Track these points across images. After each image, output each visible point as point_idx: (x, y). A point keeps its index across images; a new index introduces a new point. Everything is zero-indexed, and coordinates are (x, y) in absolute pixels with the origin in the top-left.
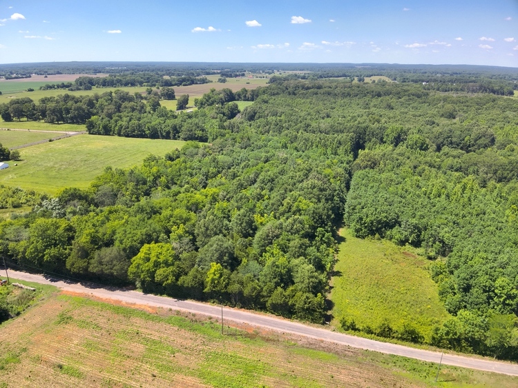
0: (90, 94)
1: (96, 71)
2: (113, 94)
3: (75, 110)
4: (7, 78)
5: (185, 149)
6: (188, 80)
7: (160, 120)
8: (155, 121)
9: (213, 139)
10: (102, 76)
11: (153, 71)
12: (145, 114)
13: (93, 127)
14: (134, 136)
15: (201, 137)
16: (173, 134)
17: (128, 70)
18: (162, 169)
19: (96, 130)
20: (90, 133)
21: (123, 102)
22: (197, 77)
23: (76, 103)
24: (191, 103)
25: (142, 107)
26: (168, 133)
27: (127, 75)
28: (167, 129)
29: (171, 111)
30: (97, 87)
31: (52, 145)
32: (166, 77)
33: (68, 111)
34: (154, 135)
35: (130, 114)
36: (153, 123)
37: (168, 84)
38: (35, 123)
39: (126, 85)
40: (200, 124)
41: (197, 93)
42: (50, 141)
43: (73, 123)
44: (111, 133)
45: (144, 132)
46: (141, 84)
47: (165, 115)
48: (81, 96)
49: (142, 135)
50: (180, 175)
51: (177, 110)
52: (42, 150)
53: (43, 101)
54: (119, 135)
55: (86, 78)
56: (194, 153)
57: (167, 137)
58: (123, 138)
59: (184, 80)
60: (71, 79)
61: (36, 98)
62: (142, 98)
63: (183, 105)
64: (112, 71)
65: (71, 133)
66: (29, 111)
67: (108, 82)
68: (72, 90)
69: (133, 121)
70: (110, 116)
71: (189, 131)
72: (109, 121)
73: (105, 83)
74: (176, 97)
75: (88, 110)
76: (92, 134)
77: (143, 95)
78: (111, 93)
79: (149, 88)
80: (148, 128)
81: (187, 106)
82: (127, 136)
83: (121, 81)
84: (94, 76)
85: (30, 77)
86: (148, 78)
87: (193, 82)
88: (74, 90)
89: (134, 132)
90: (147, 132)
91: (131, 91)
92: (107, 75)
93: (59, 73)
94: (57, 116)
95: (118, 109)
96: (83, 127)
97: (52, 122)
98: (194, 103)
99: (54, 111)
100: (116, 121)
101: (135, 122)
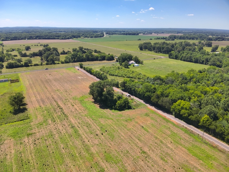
0: (173, 42)
1: (178, 33)
2: (183, 43)
3: (166, 48)
4: (143, 34)
5: (208, 69)
6: (221, 38)
7: (201, 55)
8: (198, 55)
9: (225, 67)
10: (180, 35)
11: (204, 33)
12: (195, 52)
13: (171, 55)
14: (187, 61)
15: (219, 65)
16: (206, 62)
17: (192, 32)
18: (195, 75)
19: (172, 57)
20: (169, 58)
21: (186, 46)
22: (226, 37)
23: (167, 45)
24: (219, 49)
25: (194, 49)
26: (203, 61)
27: (191, 35)
28: (203, 60)
29: (208, 52)
30: (177, 39)
31: (154, 61)
32: (210, 36)
33: (163, 48)
34: (196, 62)
35: (188, 52)
36: (197, 56)
37: (210, 39)
38: (150, 52)
39: (190, 39)
41: (224, 45)
42: (154, 59)
43: (164, 53)
44: (178, 59)
45: (192, 60)
46: (197, 39)
47: (204, 53)
48: (169, 43)
49: (191, 61)
50: (203, 79)
51: (211, 52)
52: (151, 62)
53: (155, 44)
54: (181, 60)
55: (173, 35)
56: (213, 71)
57: (202, 63)
58: (182, 61)
59: (219, 38)
60: (167, 35)
61: (153, 42)
62: (195, 45)
63: (214, 50)
64: (185, 33)
65: (162, 57)
66: (149, 47)
67: (182, 37)
68: (166, 40)
69: (188, 55)
70: (179, 52)
71: (213, 61)
72: (178, 54)
73: (181, 38)
74: (213, 46)
75: (171, 49)
76: (170, 58)
77: (196, 44)
78: (182, 42)
79: (200, 41)
80: (194, 58)
81: (217, 50)
82: (184, 61)
83: (188, 37)
84: (177, 35)
85: (152, 34)
86: (201, 36)
87: (223, 40)
88: (167, 40)
89: (188, 59)
90: (193, 60)
91: (191, 42)
92: (183, 34)
93: (163, 33)
94: (159, 50)
95: (183, 49)
96: (167, 55)
97: (156, 52)
98: (221, 49)
99: (158, 48)
100: (181, 54)
101: (189, 55)
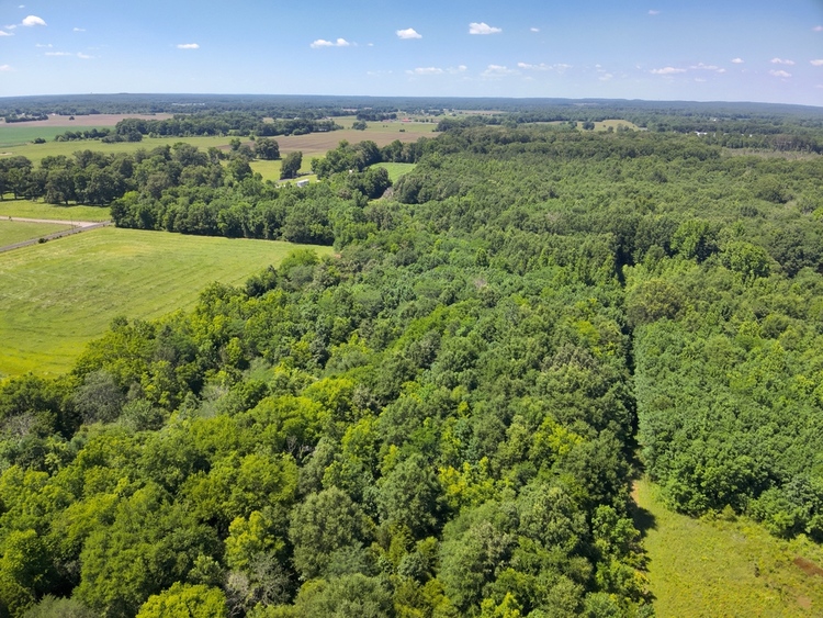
0: (129, 149)
1: (155, 110)
2: (172, 151)
3: (96, 180)
5: (289, 265)
6: (303, 125)
7: (246, 202)
8: (236, 203)
10: (161, 117)
11: (248, 109)
12: (221, 190)
13: (124, 214)
14: (196, 233)
15: (320, 236)
16: (268, 229)
17: (206, 108)
18: (234, 321)
19: (128, 220)
20: (118, 226)
21: (185, 165)
22: (318, 121)
23: (102, 166)
24: (306, 166)
25: (219, 175)
26: (260, 227)
27: (203, 117)
28: (258, 220)
29: (269, 182)
30: (151, 136)
31: (42, 250)
32: (268, 121)
33: (83, 182)
34: (234, 231)
35: (193, 190)
36: (232, 209)
37: (269, 131)
39: (200, 132)
40: (320, 211)
41: (318, 147)
42: (42, 241)
43: (92, 204)
44: (156, 226)
45: (216, 224)
46: (225, 131)
47: (255, 192)
48: (113, 155)
49: (212, 231)
51: (282, 178)
52: (21, 261)
53: (47, 163)
54: (171, 230)
55: (133, 121)
56: (305, 275)
57: (258, 233)
58: (177, 236)
59: (296, 125)
60: (109, 122)
62: (222, 157)
63: (291, 171)
64: (183, 110)
67: (170, 128)
68: (108, 141)
69: (196, 204)
70: (157, 193)
71: (298, 224)
72: (153, 203)
73: (165, 130)
74: (283, 156)
75: (121, 181)
76: (122, 227)
77: (224, 152)
78: (168, 148)
79: (235, 138)
80: (223, 217)
81: (299, 172)
82: (185, 231)
83: (191, 126)
84: (147, 118)
86: (238, 122)
87: (311, 129)
88: (113, 142)
89: (197, 224)
90: (221, 225)
91: (202, 144)
92: (171, 116)
93: (94, 112)
94: (64, 191)
95: (175, 179)
96: (105, 213)
97: (56, 202)
98: (311, 166)
99: (60, 183)
100: (166, 204)
101: (199, 205)
